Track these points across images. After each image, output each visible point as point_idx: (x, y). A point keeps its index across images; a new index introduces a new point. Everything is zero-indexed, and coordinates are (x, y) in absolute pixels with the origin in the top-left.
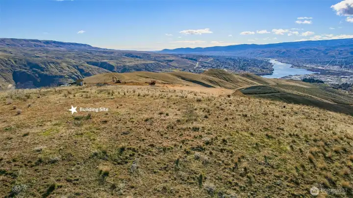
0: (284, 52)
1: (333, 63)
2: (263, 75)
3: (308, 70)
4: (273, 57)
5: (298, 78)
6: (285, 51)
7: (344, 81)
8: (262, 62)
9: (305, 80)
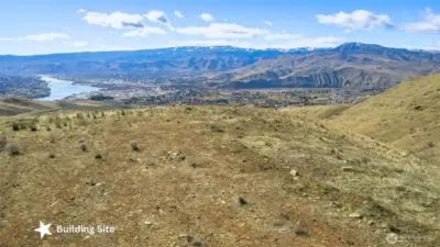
0: (59, 67)
1: (117, 77)
2: (37, 97)
3: (93, 86)
4: (45, 73)
5: (84, 97)
6: (60, 64)
7: (131, 95)
8: (30, 80)
9: (93, 98)
